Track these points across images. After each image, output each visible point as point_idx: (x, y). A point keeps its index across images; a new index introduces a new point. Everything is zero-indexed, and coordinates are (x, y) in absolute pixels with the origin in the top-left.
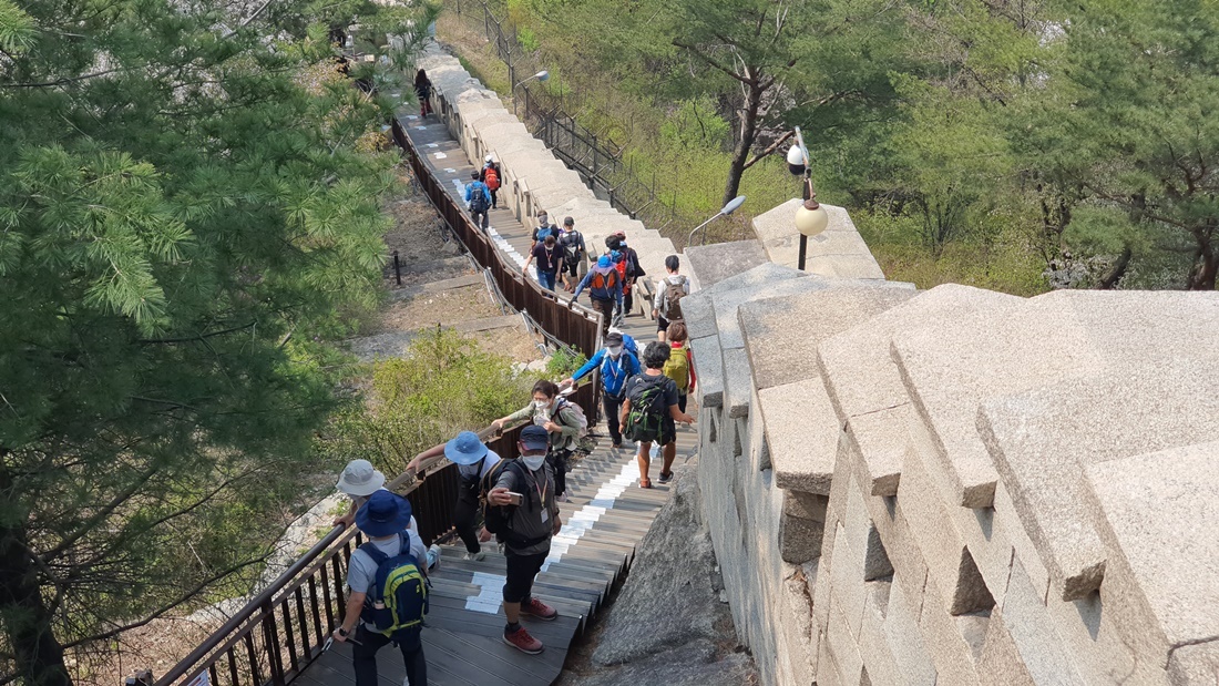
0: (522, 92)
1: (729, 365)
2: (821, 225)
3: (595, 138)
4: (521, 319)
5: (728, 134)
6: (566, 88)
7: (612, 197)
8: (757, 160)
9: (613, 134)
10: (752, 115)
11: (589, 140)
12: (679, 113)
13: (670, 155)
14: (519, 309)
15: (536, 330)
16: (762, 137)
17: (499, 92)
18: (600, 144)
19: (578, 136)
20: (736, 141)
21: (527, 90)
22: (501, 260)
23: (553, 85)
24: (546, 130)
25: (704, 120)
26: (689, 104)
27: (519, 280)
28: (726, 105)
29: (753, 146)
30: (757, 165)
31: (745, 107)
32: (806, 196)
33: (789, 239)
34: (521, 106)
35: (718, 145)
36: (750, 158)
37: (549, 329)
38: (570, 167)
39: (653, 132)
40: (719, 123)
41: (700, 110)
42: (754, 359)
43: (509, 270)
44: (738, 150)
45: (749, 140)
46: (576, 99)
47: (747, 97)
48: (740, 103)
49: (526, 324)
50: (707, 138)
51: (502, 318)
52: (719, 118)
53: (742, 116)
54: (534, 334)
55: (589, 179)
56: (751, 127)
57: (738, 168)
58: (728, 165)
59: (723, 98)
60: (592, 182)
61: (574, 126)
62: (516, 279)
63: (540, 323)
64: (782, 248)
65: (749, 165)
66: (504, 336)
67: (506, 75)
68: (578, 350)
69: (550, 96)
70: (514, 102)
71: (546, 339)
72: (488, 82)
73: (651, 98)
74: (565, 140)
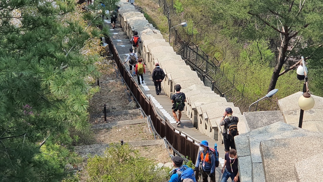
0: (174, 32)
1: (254, 171)
2: (311, 105)
3: (207, 56)
4: (162, 142)
5: (273, 58)
6: (195, 31)
7: (213, 86)
8: (286, 72)
9: (217, 55)
10: (285, 50)
11: (204, 57)
12: (250, 47)
13: (244, 67)
14: (162, 137)
15: (170, 148)
16: (290, 61)
17: (163, 31)
18: (210, 59)
19: (199, 55)
20: (276, 62)
21: (176, 31)
22: (156, 112)
23: (189, 29)
24: (184, 50)
25: (262, 51)
26: (255, 43)
27: (163, 122)
28: (273, 44)
29: (284, 65)
30: (286, 74)
31: (281, 46)
32: (304, 91)
33: (296, 112)
34: (173, 39)
35: (268, 64)
36: (283, 71)
37: (176, 147)
38: (194, 70)
39: (236, 55)
40: (269, 53)
41: (260, 46)
42: (266, 169)
43: (159, 118)
44: (277, 67)
45: (283, 62)
46: (200, 36)
47: (283, 41)
48: (280, 44)
49: (165, 144)
50: (263, 60)
51: (153, 140)
52: (269, 51)
53: (280, 50)
54: (169, 150)
55: (203, 76)
56: (284, 55)
57: (276, 75)
58: (272, 73)
59: (272, 41)
60: (204, 77)
61: (198, 49)
62: (162, 122)
63: (172, 145)
64: (291, 116)
65: (282, 74)
66: (154, 149)
67: (167, 23)
68: (189, 159)
69: (187, 35)
70: (170, 36)
71: (174, 152)
72: (158, 26)
73: (236, 39)
74: (193, 57)
